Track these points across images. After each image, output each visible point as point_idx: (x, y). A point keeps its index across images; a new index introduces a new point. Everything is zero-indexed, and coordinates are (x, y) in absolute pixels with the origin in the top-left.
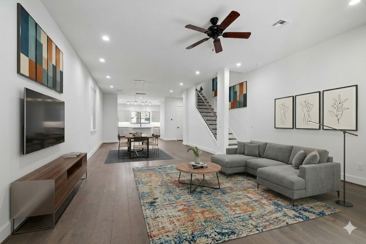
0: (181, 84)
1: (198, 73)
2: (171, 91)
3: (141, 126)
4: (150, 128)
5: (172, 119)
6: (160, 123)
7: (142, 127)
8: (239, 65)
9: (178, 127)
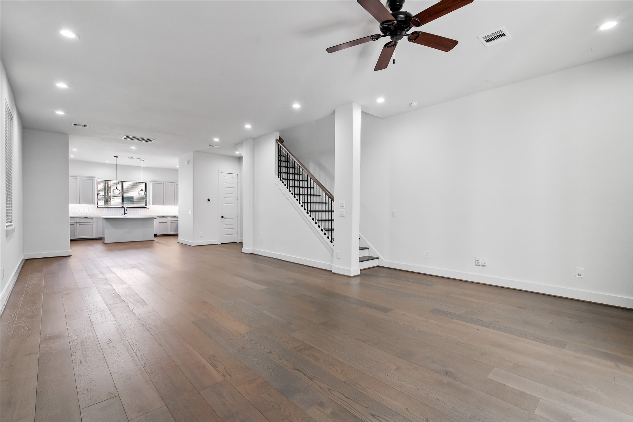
0: (248, 126)
1: (296, 106)
2: (216, 140)
3: (125, 214)
4: (151, 219)
5: (209, 200)
6: (178, 206)
7: (127, 216)
8: (381, 100)
9: (222, 217)
